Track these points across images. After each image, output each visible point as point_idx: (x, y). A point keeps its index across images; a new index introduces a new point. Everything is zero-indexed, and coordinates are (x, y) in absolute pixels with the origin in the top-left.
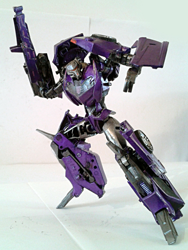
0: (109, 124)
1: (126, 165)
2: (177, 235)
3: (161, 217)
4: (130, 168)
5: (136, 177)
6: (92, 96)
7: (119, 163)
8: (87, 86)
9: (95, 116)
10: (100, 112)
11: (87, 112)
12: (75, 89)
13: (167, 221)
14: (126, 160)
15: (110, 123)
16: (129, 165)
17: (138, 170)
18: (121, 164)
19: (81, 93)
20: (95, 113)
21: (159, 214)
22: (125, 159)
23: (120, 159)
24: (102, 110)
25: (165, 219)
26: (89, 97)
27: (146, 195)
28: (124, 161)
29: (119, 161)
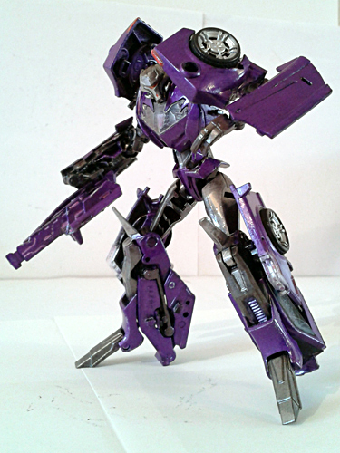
0: (214, 186)
1: (229, 265)
2: (300, 407)
3: (276, 368)
4: (236, 272)
5: (243, 289)
6: (184, 134)
7: (217, 258)
8: (177, 115)
9: (190, 169)
10: (199, 162)
11: (176, 161)
12: (156, 118)
13: (286, 378)
14: (230, 257)
15: (217, 183)
16: (235, 266)
17: (250, 277)
18: (221, 261)
19: (166, 127)
20: (189, 165)
21: (274, 361)
22: (229, 253)
23: (221, 253)
24: (203, 159)
25: (283, 373)
26: (178, 136)
27: (257, 322)
28: (227, 256)
29: (219, 254)
